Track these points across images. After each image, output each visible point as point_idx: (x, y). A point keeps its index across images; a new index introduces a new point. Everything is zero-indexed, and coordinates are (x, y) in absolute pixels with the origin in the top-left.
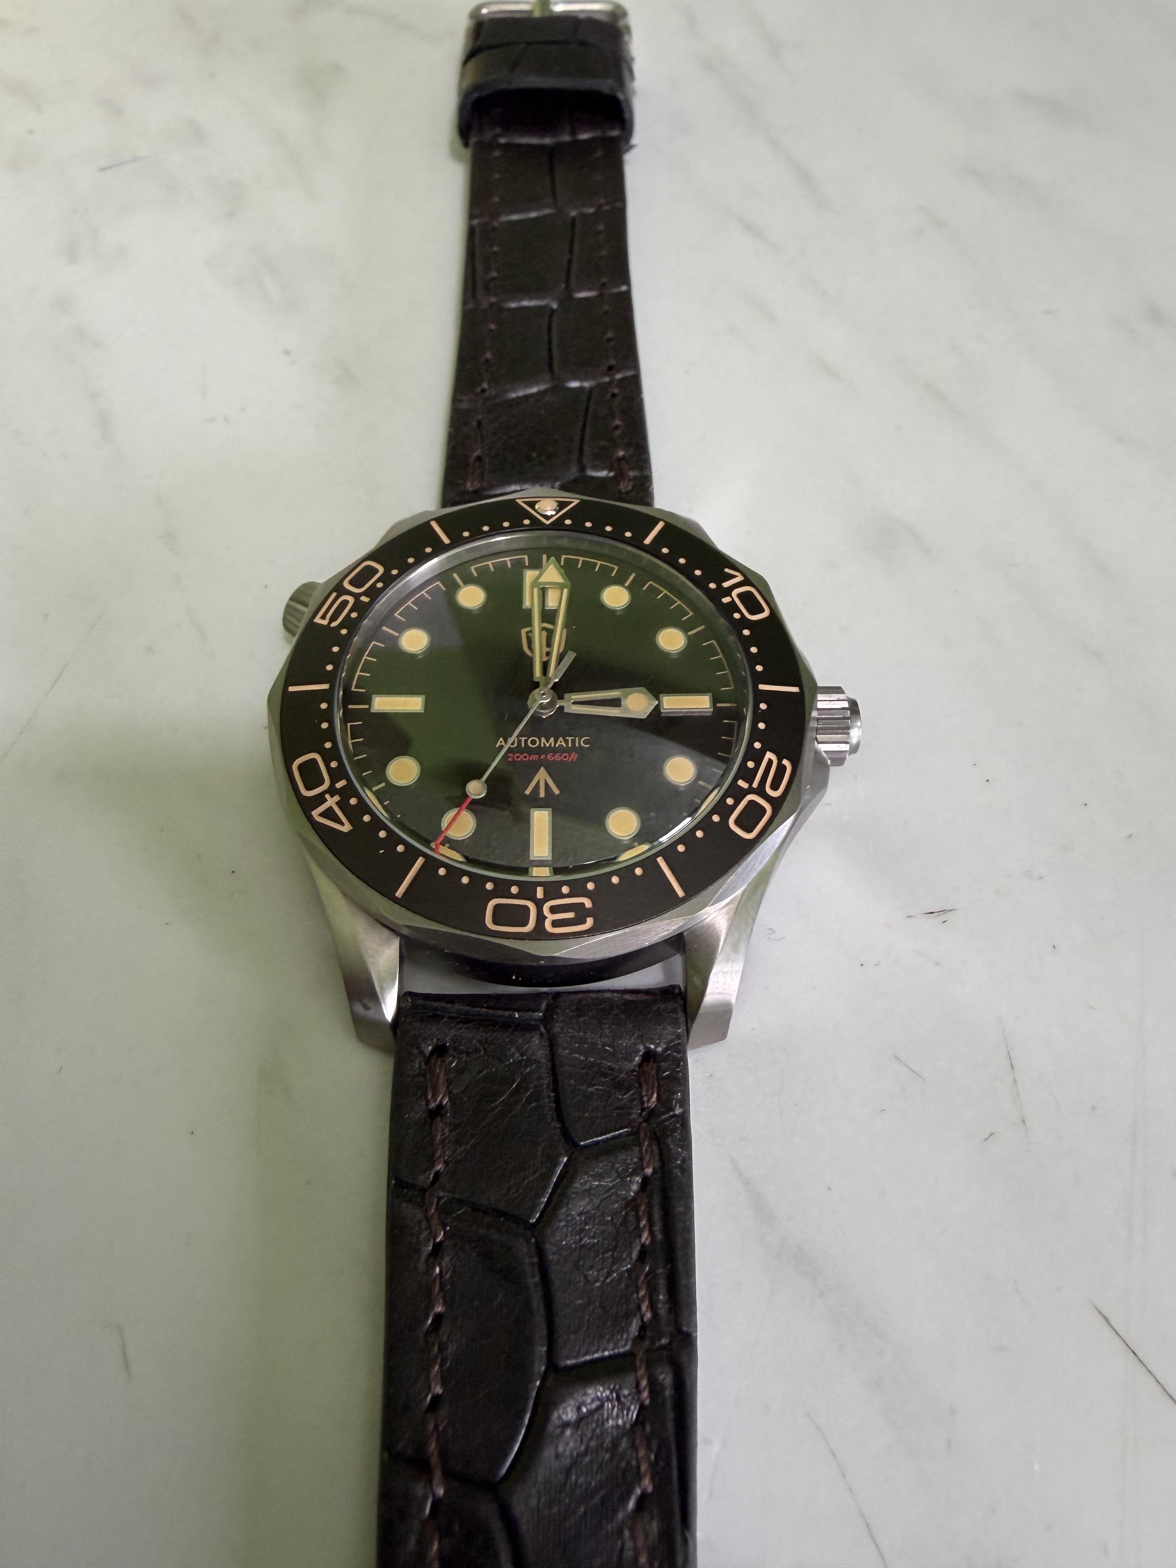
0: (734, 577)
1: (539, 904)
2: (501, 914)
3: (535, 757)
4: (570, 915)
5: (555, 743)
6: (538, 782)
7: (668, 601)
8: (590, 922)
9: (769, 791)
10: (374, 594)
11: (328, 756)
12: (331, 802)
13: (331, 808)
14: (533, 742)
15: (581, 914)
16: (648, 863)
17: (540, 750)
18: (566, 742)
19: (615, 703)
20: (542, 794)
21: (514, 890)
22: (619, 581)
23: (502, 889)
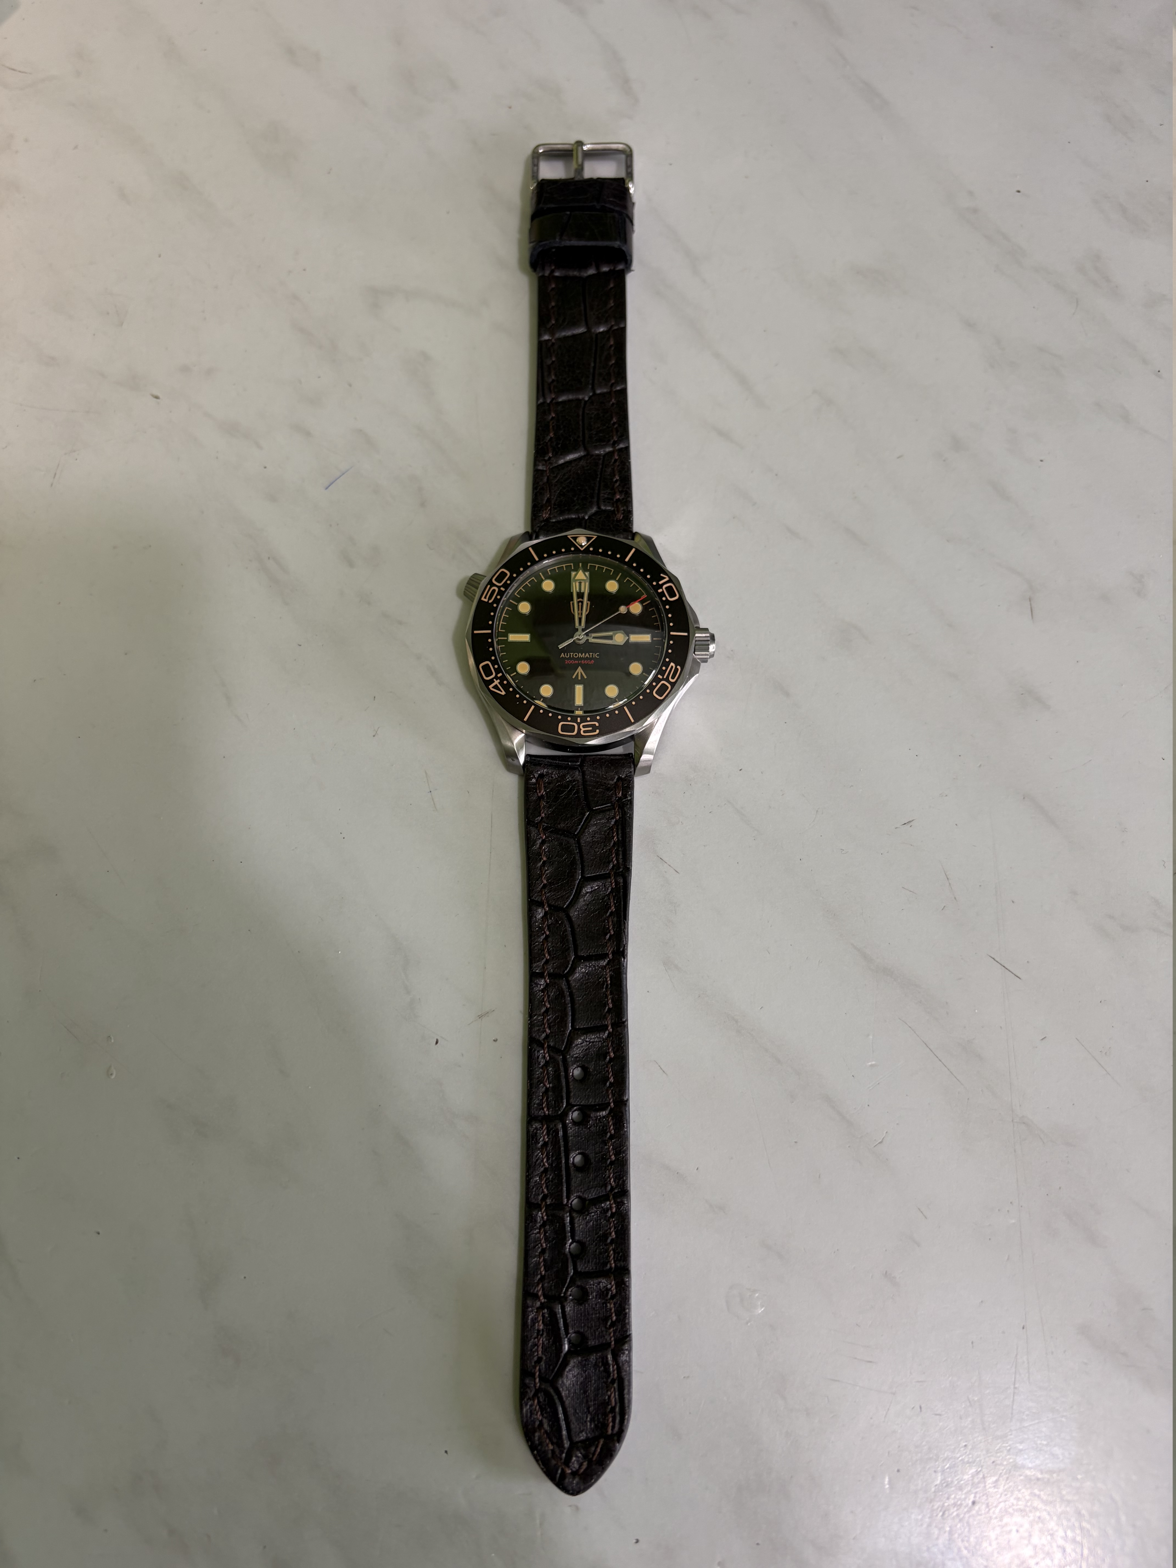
0: (665, 578)
1: (579, 724)
2: (564, 728)
3: (577, 662)
4: (591, 729)
5: (585, 655)
6: (578, 673)
7: (635, 587)
8: (598, 731)
9: (671, 680)
10: (506, 586)
11: (494, 662)
12: (497, 682)
13: (496, 685)
14: (576, 655)
15: (594, 728)
16: (620, 708)
17: (579, 659)
18: (590, 655)
19: (610, 638)
20: (580, 678)
21: (569, 719)
22: (613, 578)
23: (564, 719)
